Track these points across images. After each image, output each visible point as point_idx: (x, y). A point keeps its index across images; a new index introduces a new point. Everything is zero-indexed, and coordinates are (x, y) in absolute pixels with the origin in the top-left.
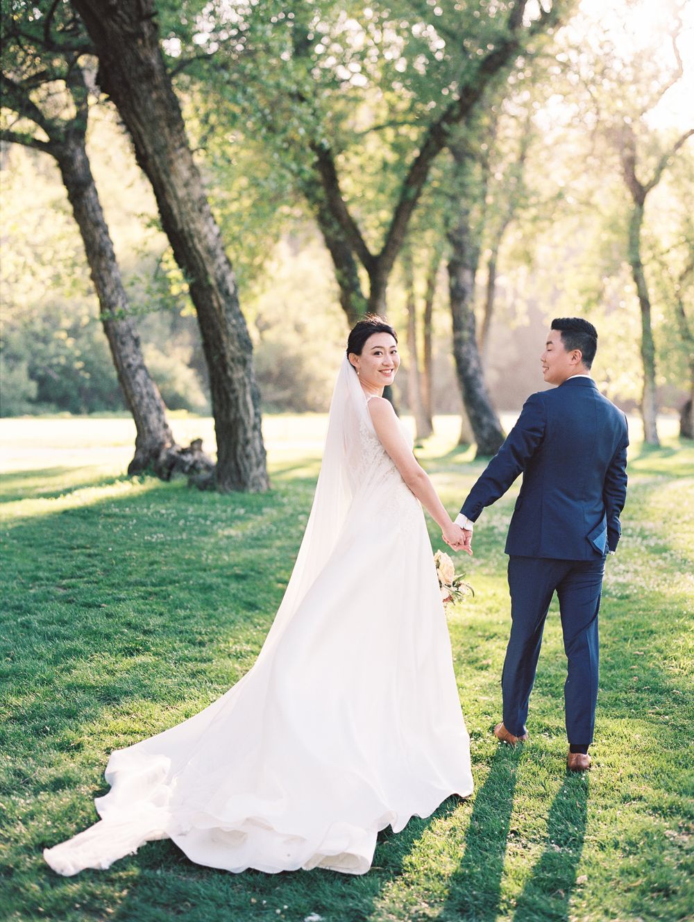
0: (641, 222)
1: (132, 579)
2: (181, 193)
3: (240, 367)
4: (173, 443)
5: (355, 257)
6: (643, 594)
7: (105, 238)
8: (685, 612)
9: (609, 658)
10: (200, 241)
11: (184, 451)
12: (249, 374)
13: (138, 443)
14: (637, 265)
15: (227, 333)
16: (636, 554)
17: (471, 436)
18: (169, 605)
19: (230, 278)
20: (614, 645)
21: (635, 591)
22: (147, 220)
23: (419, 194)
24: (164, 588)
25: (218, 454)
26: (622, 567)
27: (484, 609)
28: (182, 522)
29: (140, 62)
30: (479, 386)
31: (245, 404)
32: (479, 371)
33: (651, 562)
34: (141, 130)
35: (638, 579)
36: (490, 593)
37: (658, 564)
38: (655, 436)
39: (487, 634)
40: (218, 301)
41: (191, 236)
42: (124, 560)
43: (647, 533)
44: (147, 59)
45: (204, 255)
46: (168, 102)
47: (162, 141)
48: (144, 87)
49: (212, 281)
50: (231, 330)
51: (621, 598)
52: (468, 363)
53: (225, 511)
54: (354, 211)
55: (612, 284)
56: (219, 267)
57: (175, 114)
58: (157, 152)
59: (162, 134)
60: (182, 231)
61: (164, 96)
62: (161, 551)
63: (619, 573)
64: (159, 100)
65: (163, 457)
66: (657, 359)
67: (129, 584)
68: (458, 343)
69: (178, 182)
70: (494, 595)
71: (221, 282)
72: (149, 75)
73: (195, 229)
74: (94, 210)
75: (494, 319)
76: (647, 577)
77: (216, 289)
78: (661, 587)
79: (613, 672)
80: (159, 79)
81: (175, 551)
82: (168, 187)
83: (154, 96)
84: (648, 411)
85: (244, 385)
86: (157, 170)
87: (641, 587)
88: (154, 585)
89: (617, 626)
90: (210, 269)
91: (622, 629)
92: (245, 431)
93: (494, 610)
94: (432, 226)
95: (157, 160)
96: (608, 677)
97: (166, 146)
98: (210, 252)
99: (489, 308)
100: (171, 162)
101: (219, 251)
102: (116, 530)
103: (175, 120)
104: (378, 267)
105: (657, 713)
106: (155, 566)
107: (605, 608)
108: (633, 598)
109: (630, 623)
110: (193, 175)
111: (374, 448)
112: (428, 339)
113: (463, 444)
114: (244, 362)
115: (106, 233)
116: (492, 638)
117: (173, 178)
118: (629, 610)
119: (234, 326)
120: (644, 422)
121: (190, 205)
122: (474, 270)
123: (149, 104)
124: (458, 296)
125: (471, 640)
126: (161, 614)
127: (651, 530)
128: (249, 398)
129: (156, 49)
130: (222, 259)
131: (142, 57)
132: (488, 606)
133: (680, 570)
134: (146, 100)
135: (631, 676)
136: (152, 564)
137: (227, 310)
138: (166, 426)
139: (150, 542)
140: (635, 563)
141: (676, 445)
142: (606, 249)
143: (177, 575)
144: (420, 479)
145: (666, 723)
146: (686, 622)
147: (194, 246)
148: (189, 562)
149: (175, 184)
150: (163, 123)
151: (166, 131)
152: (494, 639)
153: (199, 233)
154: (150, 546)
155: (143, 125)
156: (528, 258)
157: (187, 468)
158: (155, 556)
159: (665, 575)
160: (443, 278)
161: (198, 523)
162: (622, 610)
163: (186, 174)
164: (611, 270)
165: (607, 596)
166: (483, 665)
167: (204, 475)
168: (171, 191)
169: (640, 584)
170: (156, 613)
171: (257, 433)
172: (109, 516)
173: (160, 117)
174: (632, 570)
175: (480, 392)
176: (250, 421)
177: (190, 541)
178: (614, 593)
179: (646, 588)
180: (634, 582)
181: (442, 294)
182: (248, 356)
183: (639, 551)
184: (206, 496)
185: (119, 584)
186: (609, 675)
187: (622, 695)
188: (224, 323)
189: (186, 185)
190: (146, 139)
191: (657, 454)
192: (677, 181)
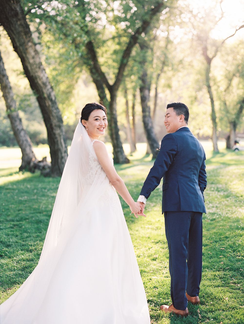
0: (210, 71)
1: (9, 218)
2: (31, 61)
3: (58, 129)
4: (36, 158)
5: (104, 86)
6: (221, 218)
7: (7, 81)
8: (239, 227)
9: (209, 252)
10: (40, 80)
11: (40, 162)
12: (62, 131)
13: (23, 159)
14: (209, 87)
15: (53, 116)
16: (216, 199)
17: (150, 151)
18: (21, 231)
19: (53, 94)
20: (211, 244)
21: (217, 217)
22: (19, 72)
23: (127, 61)
24: (21, 222)
25: (52, 163)
26: (211, 205)
27: (155, 228)
28: (35, 191)
29: (12, 10)
30: (152, 133)
31: (61, 143)
32: (152, 127)
33: (222, 202)
34: (14, 36)
35: (218, 211)
36: (157, 220)
37: (225, 203)
38: (217, 149)
39: (156, 241)
40: (48, 103)
41: (36, 78)
42: (8, 209)
43: (219, 189)
44: (15, 8)
45: (42, 85)
46: (24, 25)
47: (23, 41)
48: (14, 19)
49: (46, 95)
50: (54, 114)
51: (212, 220)
52: (148, 124)
53: (53, 185)
54: (104, 69)
55: (200, 94)
56: (48, 90)
57: (27, 30)
58: (21, 45)
59: (23, 38)
60: (32, 76)
61: (23, 23)
62: (24, 204)
63: (210, 208)
64: (21, 25)
65: (32, 164)
66: (217, 120)
67: (7, 221)
68: (144, 117)
69: (30, 57)
70: (159, 221)
71: (49, 96)
72: (16, 14)
73: (38, 76)
74: (3, 71)
75: (158, 108)
76: (222, 209)
77: (47, 99)
78: (228, 214)
79: (212, 260)
80: (20, 16)
81: (30, 204)
82: (26, 59)
83: (19, 23)
84: (214, 139)
85: (60, 136)
86: (21, 52)
87: (220, 214)
88: (17, 221)
89: (212, 234)
90: (45, 91)
91: (214, 236)
92: (61, 154)
93: (159, 228)
94: (134, 74)
95: (21, 48)
96: (210, 262)
97: (24, 43)
98: (44, 84)
99: (155, 104)
100: (27, 49)
101: (48, 84)
102: (9, 195)
103: (28, 32)
104: (113, 89)
105: (235, 283)
106: (20, 212)
107: (205, 225)
108: (217, 220)
109: (217, 233)
110: (36, 54)
111: (96, 167)
112: (133, 116)
113: (148, 154)
114: (60, 127)
115: (7, 79)
116: (158, 243)
117: (28, 55)
118: (216, 226)
119: (55, 113)
120: (214, 144)
121: (35, 66)
122: (149, 90)
123: (17, 27)
124: (144, 100)
125: (149, 244)
126: (17, 236)
127: (221, 188)
128: (62, 141)
129: (18, 4)
130: (49, 87)
131: (13, 7)
132: (156, 226)
133: (235, 206)
134: (15, 25)
135: (220, 262)
136: (19, 210)
137: (52, 107)
138: (33, 152)
139: (21, 200)
140: (216, 203)
141: (225, 151)
142: (197, 81)
143: (28, 216)
144: (118, 182)
145: (239, 289)
146: (241, 232)
147: (37, 82)
148: (35, 209)
149: (29, 57)
150: (23, 34)
151: (24, 37)
152: (159, 243)
153: (39, 77)
154: (21, 202)
155: (15, 35)
156: (169, 86)
157: (41, 168)
158: (21, 207)
159: (229, 208)
160: (138, 93)
161: (42, 191)
162: (213, 226)
163: (33, 53)
164: (200, 89)
165: (206, 219)
166: (154, 258)
167: (48, 170)
168: (27, 60)
169: (219, 213)
170: (14, 236)
171: (66, 154)
172: (7, 189)
173: (21, 31)
174: (215, 206)
175: (153, 135)
176: (63, 150)
177: (37, 199)
178: (209, 218)
179: (222, 215)
180: (216, 212)
181: (138, 99)
182: (61, 124)
183: (217, 198)
184: (47, 179)
185: (3, 221)
186: (210, 261)
187: (217, 273)
188: (51, 112)
189: (33, 58)
190: (16, 40)
191: (219, 155)
192: (222, 56)
